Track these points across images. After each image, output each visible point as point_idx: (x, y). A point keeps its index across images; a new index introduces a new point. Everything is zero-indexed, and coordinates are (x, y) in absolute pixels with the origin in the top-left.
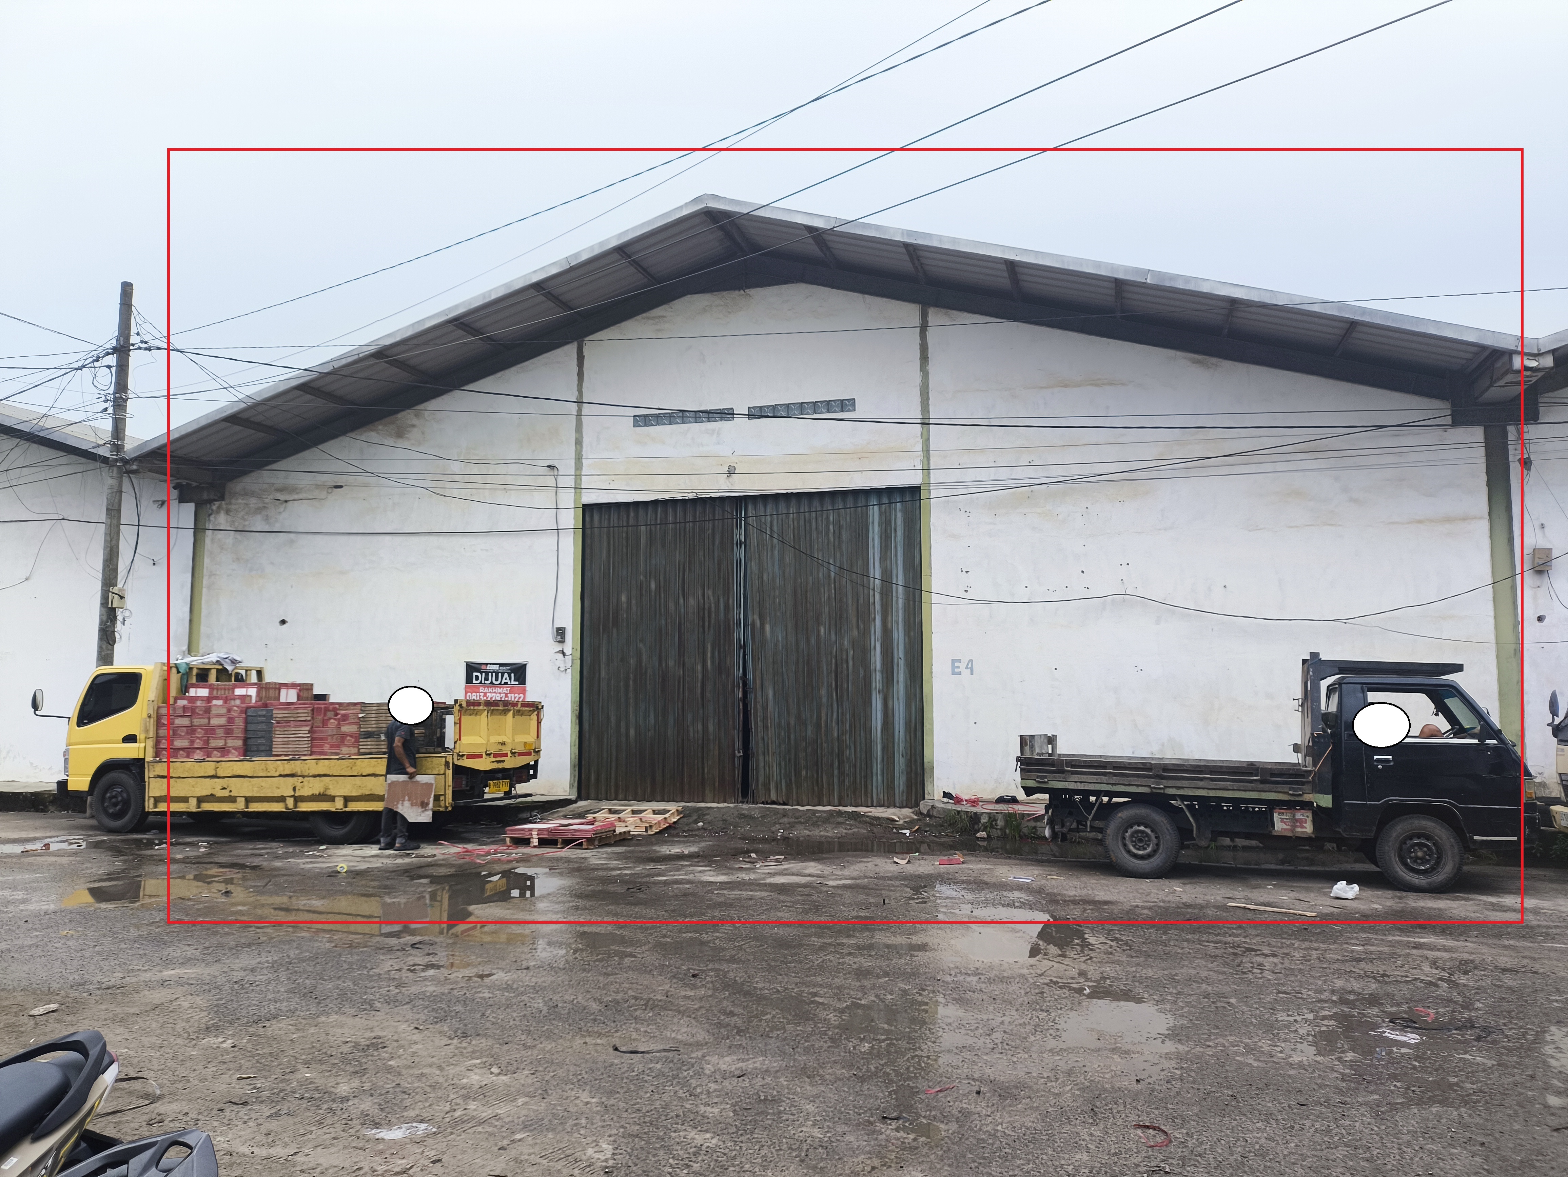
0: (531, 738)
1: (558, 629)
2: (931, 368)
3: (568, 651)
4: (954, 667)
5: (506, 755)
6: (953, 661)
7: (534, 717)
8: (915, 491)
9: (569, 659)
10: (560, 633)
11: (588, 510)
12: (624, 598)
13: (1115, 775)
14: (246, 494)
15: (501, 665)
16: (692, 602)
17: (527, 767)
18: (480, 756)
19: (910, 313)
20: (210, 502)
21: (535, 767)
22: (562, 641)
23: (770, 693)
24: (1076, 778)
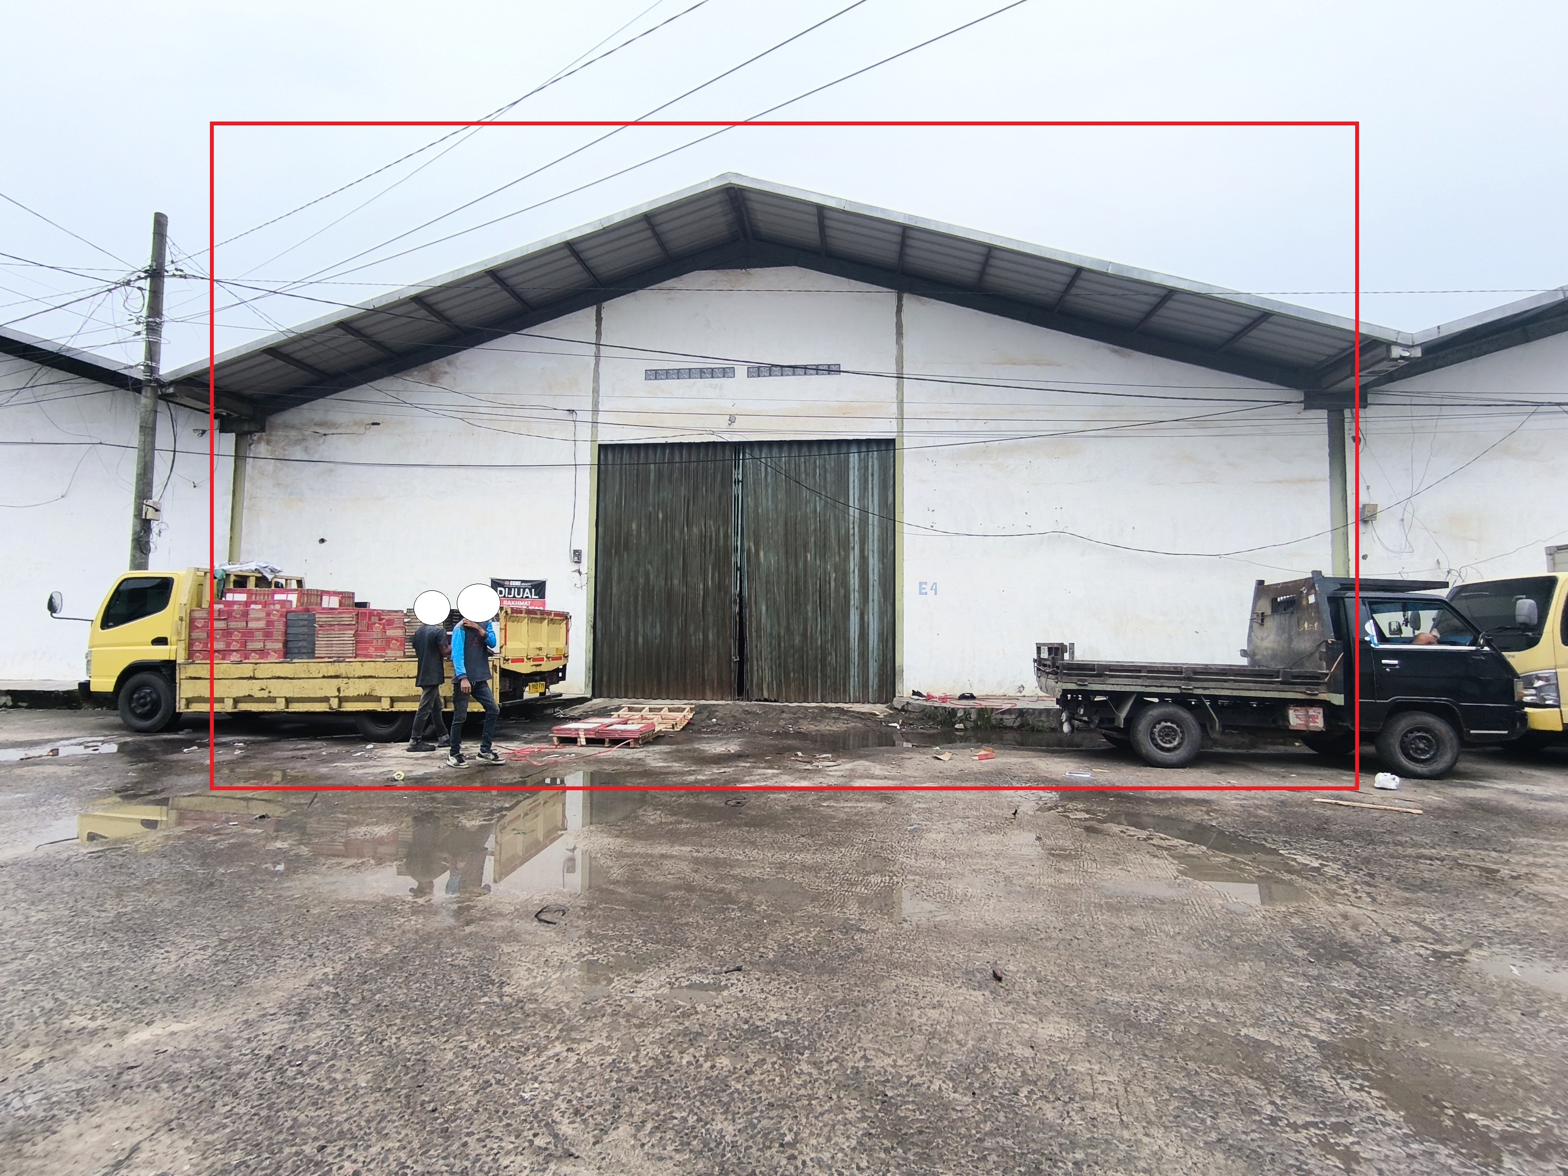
0: (561, 644)
1: (575, 551)
2: (905, 342)
3: (584, 570)
4: (921, 589)
5: (542, 659)
6: (921, 584)
7: (563, 625)
8: (889, 444)
9: (584, 577)
10: (577, 555)
11: (604, 449)
12: (634, 526)
13: (1149, 677)
14: (286, 426)
15: (523, 581)
16: (695, 530)
17: (557, 670)
18: (522, 660)
19: (886, 298)
20: (251, 433)
21: (564, 669)
22: (578, 562)
23: (764, 608)
24: (1113, 681)
